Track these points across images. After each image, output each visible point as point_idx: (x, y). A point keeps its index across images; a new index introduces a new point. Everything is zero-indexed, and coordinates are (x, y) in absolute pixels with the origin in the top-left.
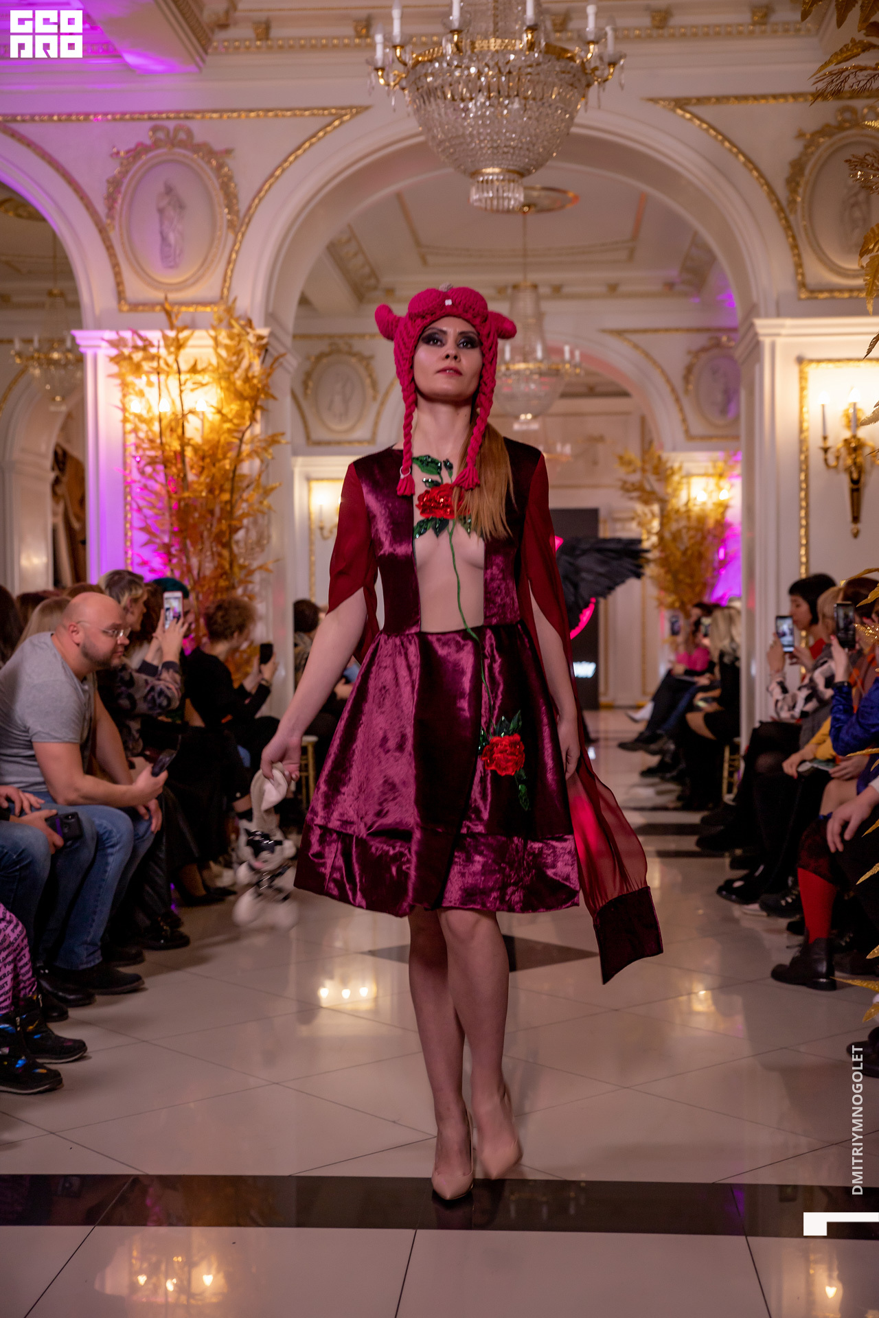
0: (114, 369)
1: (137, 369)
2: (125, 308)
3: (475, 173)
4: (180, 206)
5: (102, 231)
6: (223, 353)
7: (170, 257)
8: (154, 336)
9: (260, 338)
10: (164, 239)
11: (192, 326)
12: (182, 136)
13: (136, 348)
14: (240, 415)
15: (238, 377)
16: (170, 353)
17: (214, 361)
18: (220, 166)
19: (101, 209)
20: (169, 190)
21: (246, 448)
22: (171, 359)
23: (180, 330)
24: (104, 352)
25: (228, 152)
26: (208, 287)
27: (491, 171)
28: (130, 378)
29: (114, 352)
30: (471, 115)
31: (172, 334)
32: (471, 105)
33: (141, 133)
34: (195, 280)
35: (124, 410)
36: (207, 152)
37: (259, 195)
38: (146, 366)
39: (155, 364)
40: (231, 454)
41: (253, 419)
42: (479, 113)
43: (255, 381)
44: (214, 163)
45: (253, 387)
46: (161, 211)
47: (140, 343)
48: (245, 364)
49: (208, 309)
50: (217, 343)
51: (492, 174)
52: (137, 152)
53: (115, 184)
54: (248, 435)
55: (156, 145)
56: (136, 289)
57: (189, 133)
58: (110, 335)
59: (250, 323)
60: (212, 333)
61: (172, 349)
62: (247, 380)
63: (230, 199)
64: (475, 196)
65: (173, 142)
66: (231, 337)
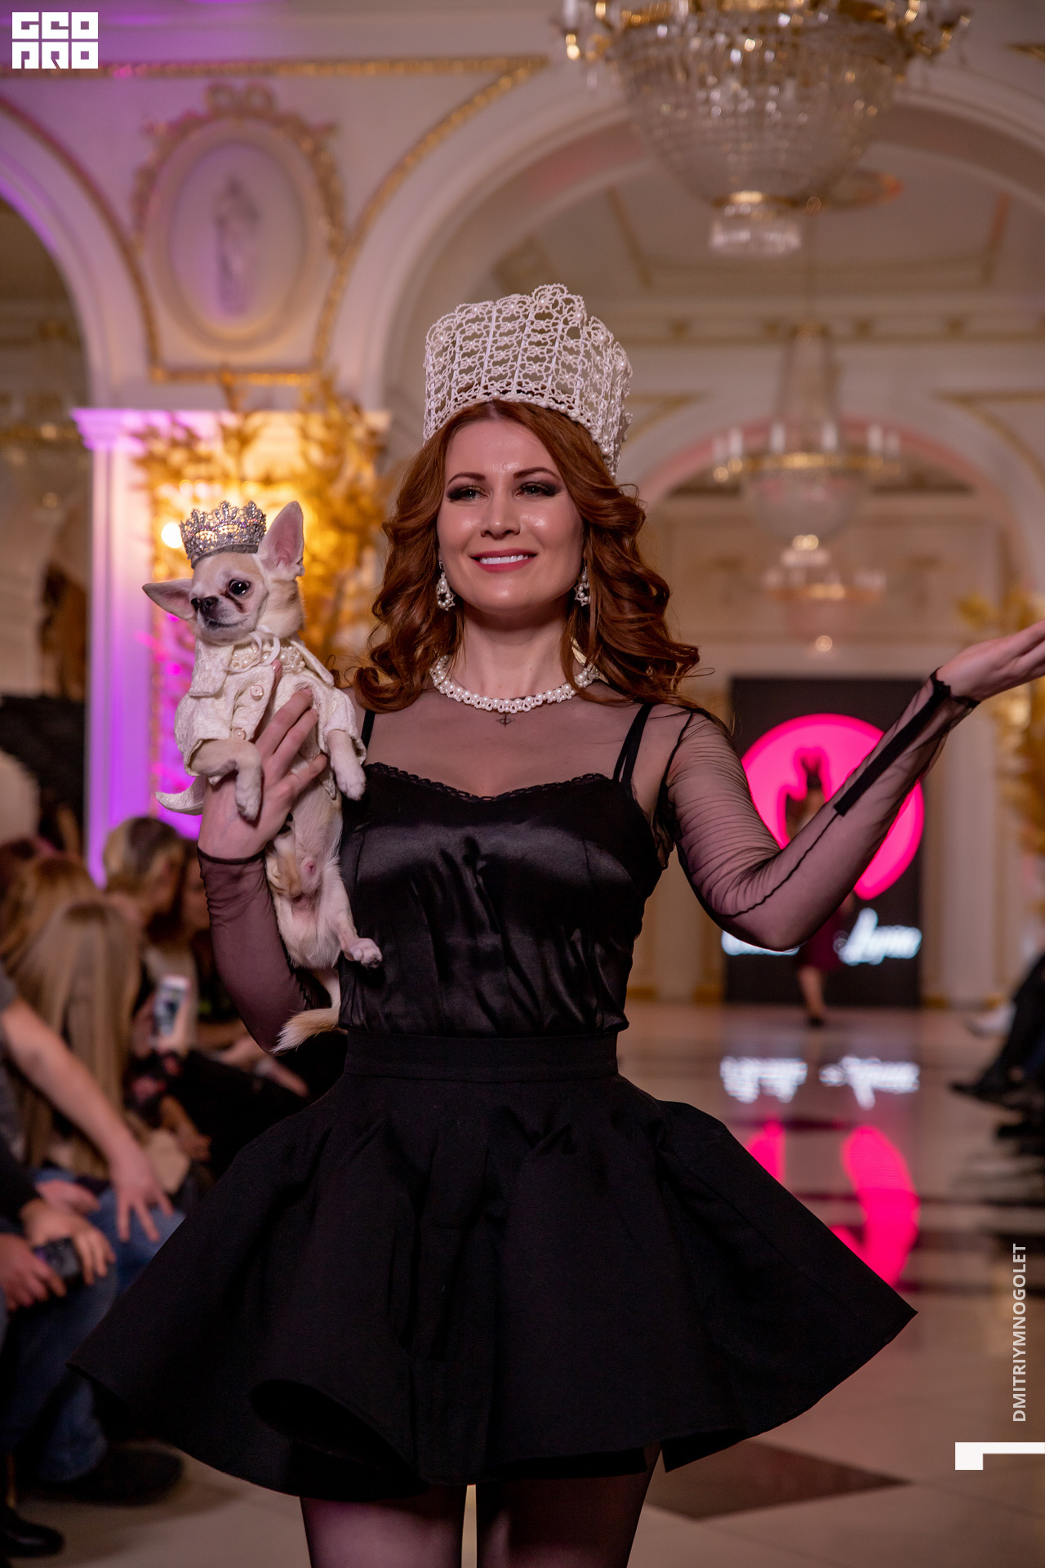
0: (139, 476)
1: (176, 476)
2: (159, 374)
3: (721, 202)
4: (251, 214)
5: (127, 252)
6: (316, 454)
7: (233, 297)
8: (204, 423)
9: (373, 434)
10: (224, 267)
11: (267, 404)
12: (257, 101)
13: (174, 444)
14: (339, 553)
15: (338, 491)
16: (228, 451)
17: (299, 465)
18: (317, 151)
19: (124, 213)
20: (234, 189)
21: (349, 607)
22: (229, 463)
23: (247, 415)
24: (125, 449)
25: (330, 128)
26: (293, 345)
27: (747, 198)
28: (165, 491)
29: (137, 449)
30: (716, 111)
31: (231, 420)
32: (716, 95)
33: (191, 96)
34: (273, 333)
35: (154, 541)
36: (297, 127)
37: (378, 198)
38: (191, 470)
39: (202, 469)
40: (325, 615)
41: (359, 563)
42: (729, 107)
43: (365, 502)
44: (307, 145)
45: (361, 512)
46: (221, 223)
47: (180, 435)
48: (349, 471)
49: (292, 382)
50: (305, 435)
51: (751, 204)
52: (183, 127)
53: (148, 178)
54: (351, 587)
55: (215, 115)
56: (178, 345)
57: (269, 98)
58: (132, 420)
59: (357, 409)
60: (297, 418)
61: (234, 444)
62: (352, 497)
63: (332, 204)
64: (719, 239)
65: (242, 111)
66: (328, 425)
